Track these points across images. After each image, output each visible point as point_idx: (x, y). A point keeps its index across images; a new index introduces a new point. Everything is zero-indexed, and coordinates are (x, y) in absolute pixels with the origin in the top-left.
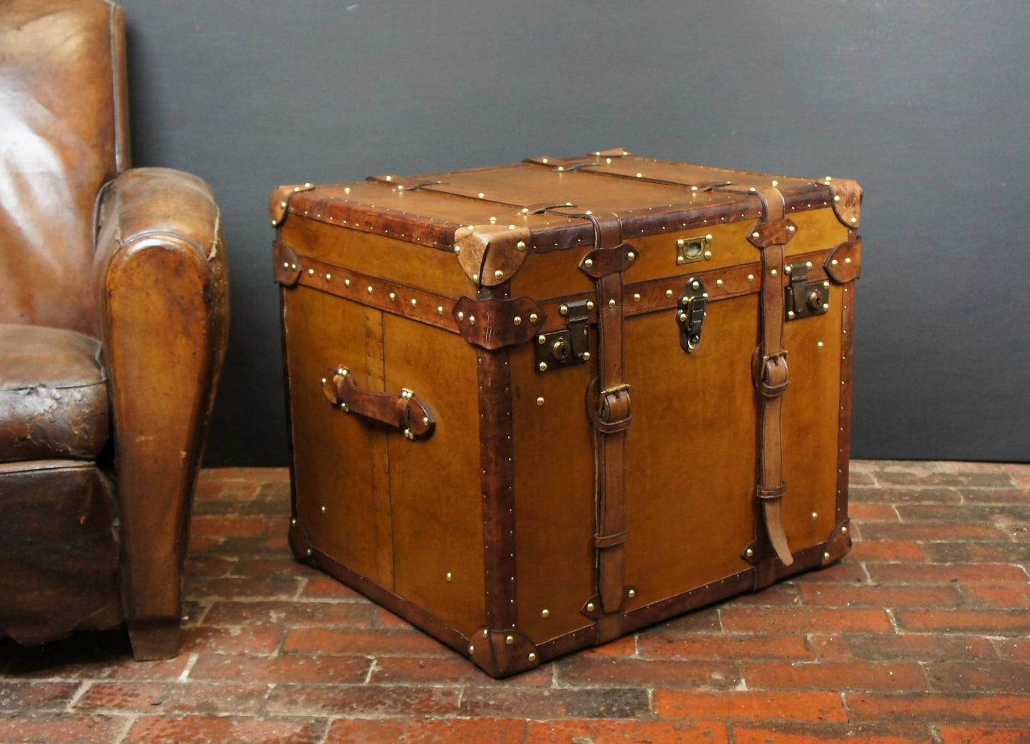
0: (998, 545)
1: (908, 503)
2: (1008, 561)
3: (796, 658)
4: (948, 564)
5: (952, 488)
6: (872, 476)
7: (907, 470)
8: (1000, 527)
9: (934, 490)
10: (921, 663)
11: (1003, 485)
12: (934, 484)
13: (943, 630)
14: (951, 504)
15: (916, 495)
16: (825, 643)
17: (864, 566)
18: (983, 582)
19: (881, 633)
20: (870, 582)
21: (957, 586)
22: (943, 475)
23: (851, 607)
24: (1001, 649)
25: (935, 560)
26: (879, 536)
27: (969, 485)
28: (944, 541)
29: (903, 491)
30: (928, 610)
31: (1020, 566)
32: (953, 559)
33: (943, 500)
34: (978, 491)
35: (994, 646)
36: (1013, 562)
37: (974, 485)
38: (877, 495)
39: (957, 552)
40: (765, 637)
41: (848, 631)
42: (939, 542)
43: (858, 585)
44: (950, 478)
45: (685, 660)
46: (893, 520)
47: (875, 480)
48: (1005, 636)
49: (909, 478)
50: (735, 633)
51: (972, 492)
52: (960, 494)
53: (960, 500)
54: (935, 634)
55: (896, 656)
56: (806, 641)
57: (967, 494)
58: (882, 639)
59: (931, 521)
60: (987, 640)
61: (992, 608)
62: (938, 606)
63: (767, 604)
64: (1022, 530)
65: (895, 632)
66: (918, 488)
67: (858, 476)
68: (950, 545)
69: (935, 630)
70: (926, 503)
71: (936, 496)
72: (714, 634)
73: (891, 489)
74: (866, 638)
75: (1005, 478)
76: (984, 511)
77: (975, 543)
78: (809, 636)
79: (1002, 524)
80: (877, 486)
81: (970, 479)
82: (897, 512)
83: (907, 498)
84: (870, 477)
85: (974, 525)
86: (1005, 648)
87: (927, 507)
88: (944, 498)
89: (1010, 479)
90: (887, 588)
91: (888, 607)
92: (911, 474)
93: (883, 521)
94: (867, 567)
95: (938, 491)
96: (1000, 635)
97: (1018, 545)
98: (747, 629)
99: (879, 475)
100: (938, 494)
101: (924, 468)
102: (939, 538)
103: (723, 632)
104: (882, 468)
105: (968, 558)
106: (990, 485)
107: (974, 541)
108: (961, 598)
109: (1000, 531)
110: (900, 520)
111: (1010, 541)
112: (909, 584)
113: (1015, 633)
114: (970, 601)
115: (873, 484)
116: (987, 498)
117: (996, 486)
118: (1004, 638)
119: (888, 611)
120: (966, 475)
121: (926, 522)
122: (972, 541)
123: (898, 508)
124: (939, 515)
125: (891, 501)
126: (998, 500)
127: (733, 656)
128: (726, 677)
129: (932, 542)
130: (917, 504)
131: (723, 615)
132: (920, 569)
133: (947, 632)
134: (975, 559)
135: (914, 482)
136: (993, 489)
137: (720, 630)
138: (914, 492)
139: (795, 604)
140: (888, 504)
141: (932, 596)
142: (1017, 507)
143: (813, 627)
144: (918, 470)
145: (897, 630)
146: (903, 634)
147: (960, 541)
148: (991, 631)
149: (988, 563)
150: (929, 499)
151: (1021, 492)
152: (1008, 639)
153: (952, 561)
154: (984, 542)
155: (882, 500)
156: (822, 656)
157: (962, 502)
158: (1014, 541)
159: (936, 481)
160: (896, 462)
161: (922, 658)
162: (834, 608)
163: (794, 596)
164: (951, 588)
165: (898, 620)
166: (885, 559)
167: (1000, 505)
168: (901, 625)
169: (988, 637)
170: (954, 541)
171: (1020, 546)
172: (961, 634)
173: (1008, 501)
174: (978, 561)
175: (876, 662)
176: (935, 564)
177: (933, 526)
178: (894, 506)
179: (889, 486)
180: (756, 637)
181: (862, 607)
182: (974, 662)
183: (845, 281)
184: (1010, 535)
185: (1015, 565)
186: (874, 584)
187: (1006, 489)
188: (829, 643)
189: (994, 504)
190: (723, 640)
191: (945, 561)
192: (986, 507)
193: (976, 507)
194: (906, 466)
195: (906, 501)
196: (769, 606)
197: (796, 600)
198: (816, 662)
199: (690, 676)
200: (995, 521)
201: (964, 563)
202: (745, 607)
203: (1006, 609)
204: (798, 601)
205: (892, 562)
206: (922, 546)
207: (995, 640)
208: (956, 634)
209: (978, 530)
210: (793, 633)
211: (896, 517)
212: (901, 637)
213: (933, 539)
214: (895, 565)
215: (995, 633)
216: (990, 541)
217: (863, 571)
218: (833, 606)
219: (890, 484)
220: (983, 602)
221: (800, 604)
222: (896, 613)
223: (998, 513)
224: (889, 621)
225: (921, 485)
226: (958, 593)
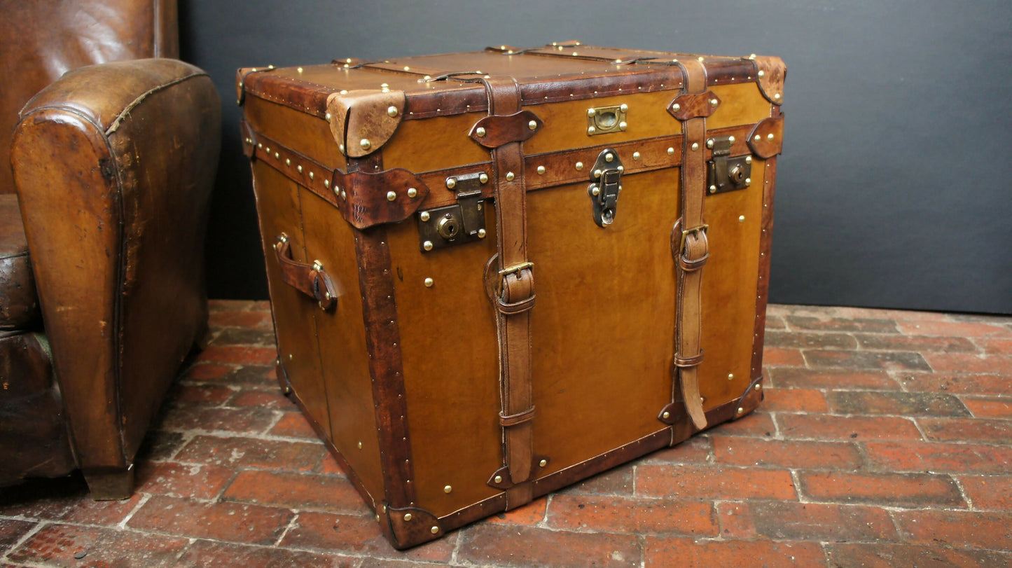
0: (892, 395)
1: (813, 348)
2: (901, 414)
3: (702, 533)
4: (848, 416)
5: (849, 334)
6: (784, 320)
7: (813, 315)
8: (892, 375)
9: (835, 335)
10: (823, 543)
11: (890, 332)
12: (835, 329)
13: (846, 500)
14: (849, 349)
15: (820, 340)
16: (730, 513)
17: (773, 416)
18: (880, 439)
19: (785, 501)
20: (778, 436)
21: (857, 443)
22: (841, 320)
23: (761, 467)
24: (901, 524)
25: (837, 411)
26: (788, 382)
27: (863, 331)
28: (844, 390)
29: (809, 335)
30: (830, 472)
31: (911, 419)
32: (853, 410)
33: (842, 345)
34: (871, 337)
35: (893, 520)
36: (906, 414)
37: (867, 331)
38: (787, 339)
39: (855, 402)
40: (673, 503)
41: (754, 498)
42: (840, 390)
43: (767, 439)
44: (847, 324)
45: (590, 532)
46: (800, 366)
47: (786, 324)
48: (903, 507)
49: (814, 322)
50: (646, 497)
51: (865, 338)
52: (856, 339)
53: (855, 347)
54: (838, 503)
55: (798, 535)
56: (713, 510)
57: (862, 339)
58: (787, 510)
59: (834, 367)
60: (887, 512)
61: (890, 471)
62: (840, 468)
63: (681, 461)
64: (910, 379)
65: (799, 501)
66: (821, 333)
67: (773, 319)
68: (850, 394)
69: (838, 499)
70: (828, 348)
71: (836, 341)
72: (625, 497)
73: (800, 334)
74: (771, 509)
75: (891, 323)
76: (877, 358)
77: (872, 393)
78: (717, 503)
79: (893, 371)
80: (788, 330)
81: (864, 324)
82: (804, 357)
83: (812, 343)
84: (782, 321)
85: (869, 372)
86: (905, 522)
87: (829, 352)
88: (843, 343)
89: (895, 325)
90: (793, 444)
91: (794, 468)
92: (815, 319)
93: (792, 367)
94: (777, 417)
95: (839, 335)
96: (899, 506)
97: (909, 396)
98: (657, 493)
99: (789, 319)
100: (838, 339)
101: (826, 313)
102: (840, 387)
103: (635, 495)
104: (793, 312)
105: (866, 410)
106: (879, 331)
107: (872, 390)
108: (861, 458)
109: (892, 380)
110: (807, 366)
111: (901, 391)
112: (813, 439)
113: (913, 505)
114: (870, 461)
115: (784, 327)
116: (878, 345)
117: (885, 332)
118: (903, 510)
119: (793, 472)
120: (860, 321)
121: (828, 368)
122: (868, 390)
123: (805, 353)
124: (839, 361)
125: (800, 346)
126: (888, 346)
127: (638, 529)
128: (626, 559)
129: (834, 390)
130: (820, 349)
131: (638, 473)
132: (824, 420)
133: (849, 501)
134: (872, 410)
135: (818, 327)
136: (883, 335)
137: (631, 493)
138: (818, 337)
139: (707, 461)
140: (797, 349)
141: (837, 455)
142: (904, 354)
143: (721, 493)
144: (822, 315)
145: (801, 496)
146: (807, 502)
147: (859, 390)
148: (890, 501)
149: (883, 416)
150: (831, 344)
151: (905, 338)
152: (906, 510)
153: (852, 412)
154: (878, 391)
155: (792, 344)
156: (726, 531)
157: (859, 348)
158: (905, 390)
159: (837, 326)
160: (804, 307)
161: (825, 539)
162: (743, 468)
163: (707, 451)
164: (851, 445)
165: (802, 485)
166: (793, 410)
167: (890, 351)
168: (805, 493)
169: (887, 508)
170: (853, 390)
171: (911, 397)
172: (862, 504)
173: (895, 348)
174: (875, 413)
175: (778, 541)
176: (837, 415)
177: (834, 373)
178: (801, 350)
179: (798, 330)
180: (666, 502)
181: (769, 467)
182: (875, 543)
183: (769, 156)
184: (901, 385)
185: (906, 418)
186: (782, 438)
187: (893, 335)
188: (735, 514)
189: (884, 351)
190: (633, 505)
191: (845, 412)
192: (878, 354)
193: (870, 353)
194: (812, 311)
195: (811, 346)
196: (682, 465)
197: (708, 457)
198: (719, 538)
199: (590, 555)
200: (887, 368)
201: (862, 415)
202: (659, 464)
203: (903, 472)
204: (710, 458)
205: (799, 413)
206: (826, 395)
207: (894, 513)
208: (857, 505)
209: (873, 379)
210: (701, 499)
211: (803, 363)
212: (804, 508)
213: (834, 387)
214: (802, 416)
215: (894, 503)
216: (884, 391)
217: (773, 423)
218: (742, 466)
219: (798, 328)
220: (881, 464)
221: (712, 463)
222: (801, 475)
223: (889, 360)
224: (794, 486)
225: (824, 330)
226: (858, 451)
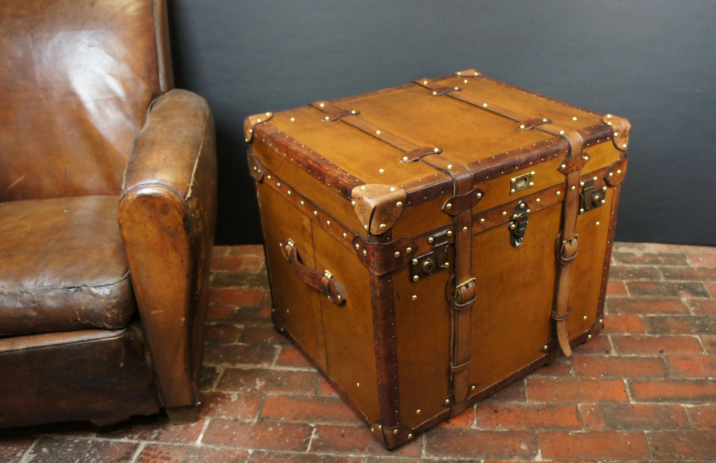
0: (685, 319)
1: (632, 280)
2: (690, 333)
3: (572, 427)
4: (657, 336)
5: (655, 267)
6: (611, 256)
7: (631, 251)
8: (684, 302)
9: (646, 268)
10: (646, 432)
11: (683, 264)
12: (646, 263)
13: (658, 401)
14: (656, 280)
15: (637, 273)
16: (588, 413)
17: (609, 338)
18: (678, 353)
19: (621, 403)
20: (614, 353)
21: (663, 357)
22: (650, 255)
23: (605, 378)
24: (691, 416)
25: (650, 332)
26: (617, 310)
27: (665, 264)
28: (654, 315)
29: (629, 269)
30: (648, 380)
31: (697, 337)
32: (660, 331)
33: (651, 277)
34: (670, 270)
35: (687, 414)
36: (693, 333)
37: (668, 264)
38: (615, 272)
39: (661, 325)
40: (552, 407)
41: (602, 401)
42: (651, 315)
43: (607, 356)
44: (654, 258)
45: (504, 430)
46: (624, 296)
47: (613, 259)
48: (693, 404)
49: (632, 258)
50: (535, 403)
51: (666, 270)
52: (660, 271)
53: (660, 278)
54: (653, 403)
55: (631, 427)
56: (577, 411)
57: (664, 271)
58: (623, 409)
59: (647, 296)
60: (683, 408)
61: (685, 378)
62: (654, 377)
63: (554, 376)
64: (696, 305)
65: (629, 402)
66: (637, 267)
68: (657, 318)
69: (653, 400)
70: (642, 280)
71: (647, 274)
72: (522, 404)
73: (622, 267)
74: (613, 408)
75: (683, 256)
76: (674, 287)
77: (672, 317)
78: (579, 405)
79: (685, 298)
80: (615, 264)
81: (665, 258)
82: (626, 287)
83: (631, 275)
85: (670, 300)
86: (694, 414)
87: (643, 283)
88: (652, 275)
89: (686, 258)
90: (624, 359)
91: (625, 377)
92: (632, 254)
93: (620, 297)
94: (612, 338)
95: (649, 268)
96: (690, 404)
97: (695, 318)
98: (542, 399)
99: (615, 255)
100: (648, 272)
101: (640, 248)
102: (652, 313)
103: (528, 402)
104: (617, 248)
105: (669, 332)
106: (675, 264)
107: (672, 315)
108: (666, 368)
109: (684, 306)
111: (691, 315)
112: (636, 355)
113: (698, 402)
114: (672, 371)
115: (612, 262)
116: (675, 276)
117: (679, 265)
118: (692, 406)
119: (625, 381)
120: (661, 255)
121: (642, 297)
122: (670, 315)
123: (628, 284)
124: (650, 291)
125: (623, 278)
126: (682, 277)
127: (534, 426)
128: (529, 448)
129: (647, 315)
130: (637, 280)
131: (528, 385)
132: (642, 340)
133: (660, 401)
134: (672, 331)
135: (634, 262)
136: (678, 267)
137: (526, 400)
138: (635, 270)
139: (571, 375)
140: (621, 281)
141: (651, 367)
142: (692, 284)
143: (581, 398)
144: (636, 250)
145: (631, 399)
146: (634, 403)
147: (663, 315)
148: (685, 400)
149: (679, 335)
150: (644, 276)
151: (692, 269)
152: (694, 406)
153: (660, 333)
154: (676, 315)
155: (618, 277)
156: (587, 425)
157: (662, 280)
158: (693, 314)
159: (647, 261)
160: (624, 243)
161: (647, 428)
162: (593, 379)
163: (570, 367)
164: (660, 359)
165: (631, 390)
166: (622, 332)
167: (683, 282)
168: (633, 396)
169: (683, 405)
170: (660, 315)
171: (696, 319)
172: (667, 403)
173: (687, 278)
174: (674, 333)
175: (619, 431)
176: (650, 335)
177: (647, 301)
178: (625, 282)
180: (548, 406)
181: (610, 377)
182: (676, 430)
184: (690, 309)
185: (694, 336)
186: (616, 355)
187: (684, 267)
188: (591, 413)
189: (679, 281)
190: (528, 410)
191: (655, 333)
192: (675, 284)
193: (670, 284)
194: (630, 247)
195: (631, 278)
196: (555, 378)
197: (571, 371)
198: (583, 431)
199: (507, 447)
200: (681, 296)
201: (666, 335)
202: (540, 378)
203: (692, 379)
204: (572, 372)
205: (626, 334)
206: (642, 320)
207: (688, 408)
208: (665, 403)
209: (672, 305)
210: (570, 403)
211: (626, 293)
212: (633, 407)
213: (647, 313)
214: (627, 337)
215: (687, 402)
216: (680, 315)
217: (609, 343)
218: (593, 377)
219: (621, 263)
220: (678, 373)
221: (574, 375)
222: (630, 384)
223: (682, 289)
224: (626, 391)
225: (639, 264)
226: (664, 364)
